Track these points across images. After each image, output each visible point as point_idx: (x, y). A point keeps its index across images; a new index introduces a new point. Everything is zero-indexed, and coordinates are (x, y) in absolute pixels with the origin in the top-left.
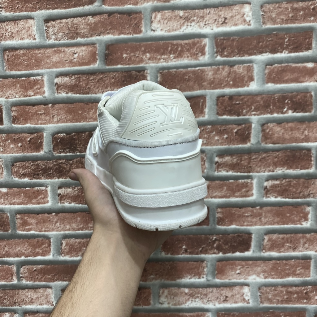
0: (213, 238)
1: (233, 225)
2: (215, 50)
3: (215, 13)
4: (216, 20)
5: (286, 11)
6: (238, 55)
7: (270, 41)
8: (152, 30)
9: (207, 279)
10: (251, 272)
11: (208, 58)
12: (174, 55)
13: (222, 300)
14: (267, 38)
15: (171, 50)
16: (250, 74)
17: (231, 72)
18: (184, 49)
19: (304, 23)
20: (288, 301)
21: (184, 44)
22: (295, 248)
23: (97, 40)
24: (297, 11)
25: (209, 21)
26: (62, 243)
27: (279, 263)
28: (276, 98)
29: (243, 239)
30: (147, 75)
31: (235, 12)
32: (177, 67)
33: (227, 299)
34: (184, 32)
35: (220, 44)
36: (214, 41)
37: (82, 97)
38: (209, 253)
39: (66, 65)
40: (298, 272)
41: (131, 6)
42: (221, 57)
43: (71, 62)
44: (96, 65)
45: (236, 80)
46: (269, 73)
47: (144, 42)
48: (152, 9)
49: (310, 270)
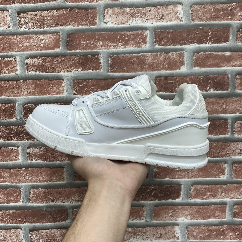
0: (151, 188)
1: (167, 178)
2: (154, 40)
3: (154, 10)
4: (155, 16)
5: (210, 11)
6: (172, 45)
7: (197, 34)
8: (105, 23)
9: (146, 220)
10: (180, 214)
11: (149, 46)
12: (122, 43)
13: (158, 237)
14: (195, 32)
15: (119, 39)
16: (181, 60)
17: (167, 58)
18: (130, 39)
19: (223, 21)
20: (209, 237)
21: (130, 34)
22: (215, 196)
23: (60, 29)
24: (218, 11)
25: (149, 17)
26: (31, 192)
27: (202, 208)
28: (201, 78)
29: (174, 189)
31: (170, 11)
32: (124, 53)
33: (162, 236)
34: (130, 25)
35: (158, 35)
36: (153, 33)
37: (48, 75)
38: (148, 200)
39: (35, 49)
40: (217, 214)
41: (88, 3)
42: (158, 45)
43: (39, 46)
44: (60, 50)
45: (170, 64)
46: (196, 59)
47: (98, 32)
48: (104, 6)
49: (226, 213)
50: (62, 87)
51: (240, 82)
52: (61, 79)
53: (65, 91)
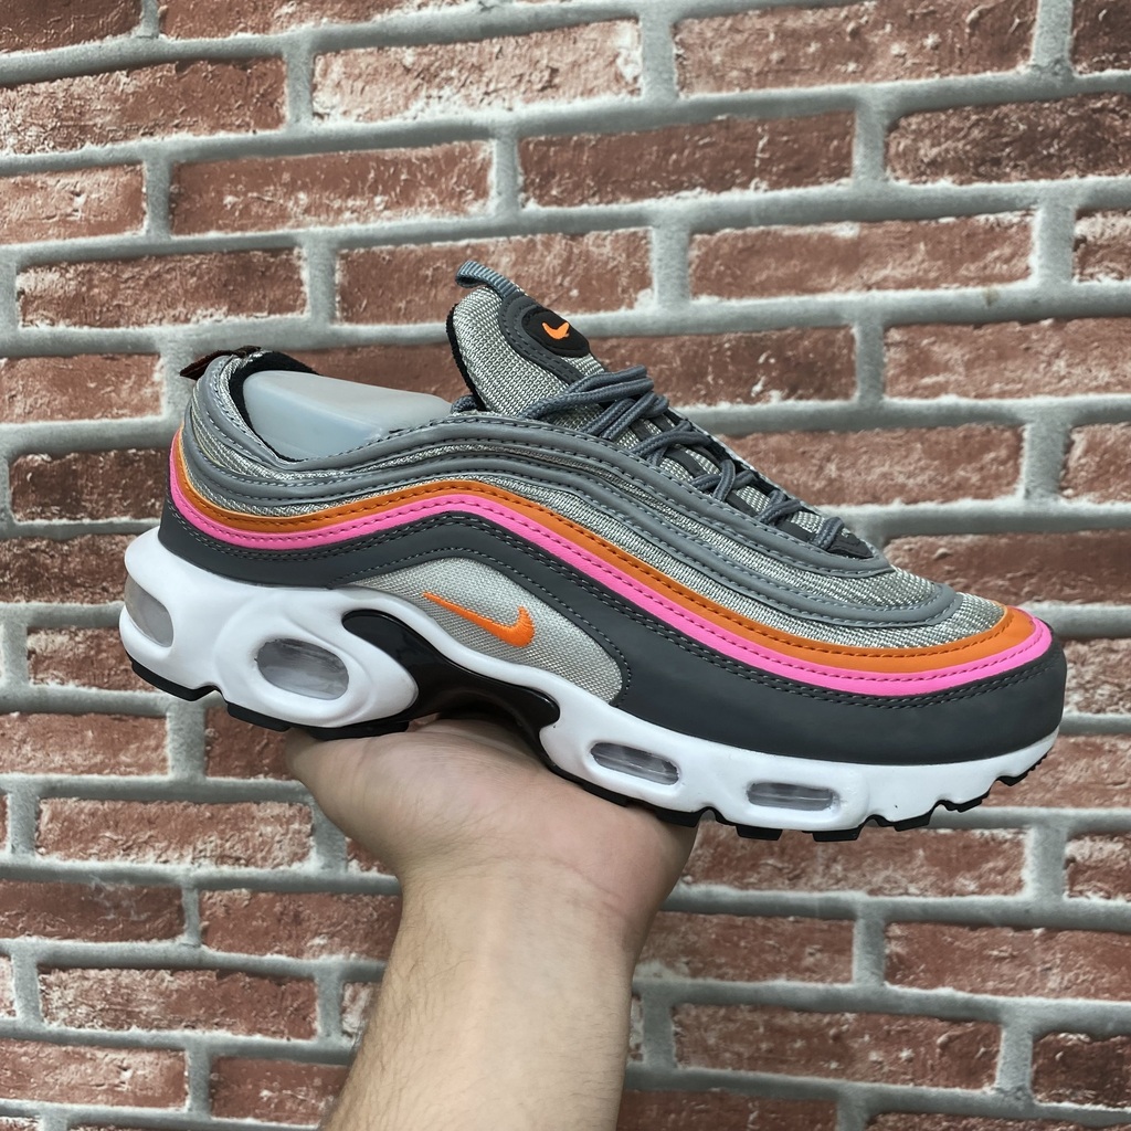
2: (521, 179)
3: (517, 51)
4: (521, 76)
5: (761, 44)
6: (597, 199)
7: (705, 145)
8: (316, 114)
11: (498, 207)
12: (386, 198)
14: (697, 138)
15: (376, 181)
16: (638, 264)
17: (574, 258)
18: (419, 176)
19: (823, 84)
20: (774, 1060)
21: (417, 159)
22: (798, 877)
23: (145, 149)
24: (799, 40)
25: (497, 82)
26: (41, 811)
27: (743, 926)
28: (727, 345)
30: (301, 263)
31: (587, 49)
32: (396, 239)
34: (418, 120)
35: (535, 158)
36: (516, 149)
37: (98, 334)
39: (50, 232)
40: (809, 961)
41: (248, 36)
42: (539, 203)
43: (65, 221)
44: (142, 232)
45: (590, 284)
46: (701, 261)
47: (290, 154)
48: (313, 43)
49: (850, 956)
50: (153, 383)
51: (904, 361)
52: (147, 351)
53: (164, 401)
